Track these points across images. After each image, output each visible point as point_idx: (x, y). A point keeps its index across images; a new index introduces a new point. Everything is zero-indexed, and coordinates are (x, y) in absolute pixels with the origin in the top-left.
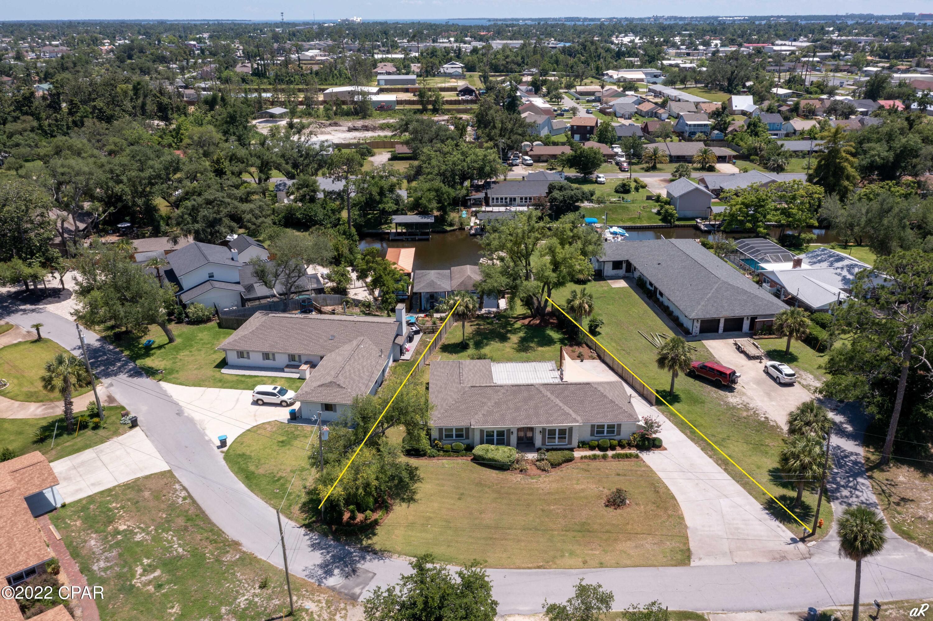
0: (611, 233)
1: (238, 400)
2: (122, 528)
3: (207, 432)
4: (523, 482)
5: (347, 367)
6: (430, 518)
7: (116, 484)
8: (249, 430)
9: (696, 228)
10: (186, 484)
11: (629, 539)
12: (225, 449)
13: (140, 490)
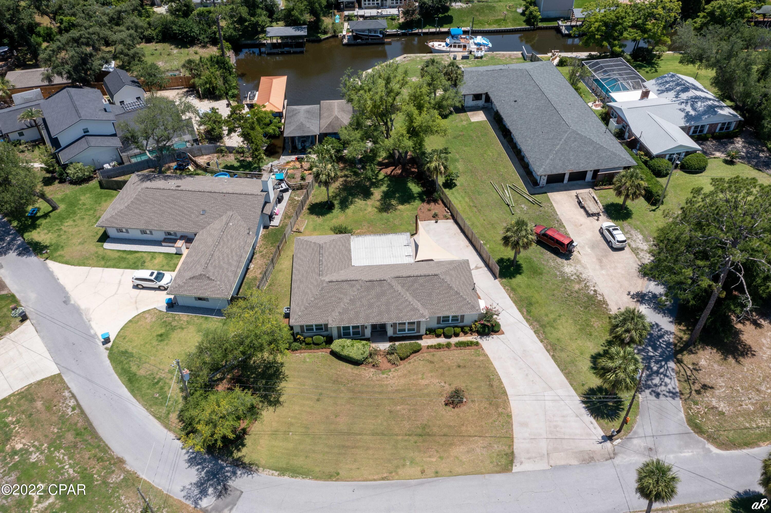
0: (476, 44)
1: (120, 282)
2: (19, 446)
3: (93, 324)
4: (374, 378)
5: (217, 254)
6: (291, 424)
7: (11, 392)
8: (130, 321)
9: (558, 29)
10: (74, 390)
11: (463, 444)
12: (109, 345)
13: (32, 400)
